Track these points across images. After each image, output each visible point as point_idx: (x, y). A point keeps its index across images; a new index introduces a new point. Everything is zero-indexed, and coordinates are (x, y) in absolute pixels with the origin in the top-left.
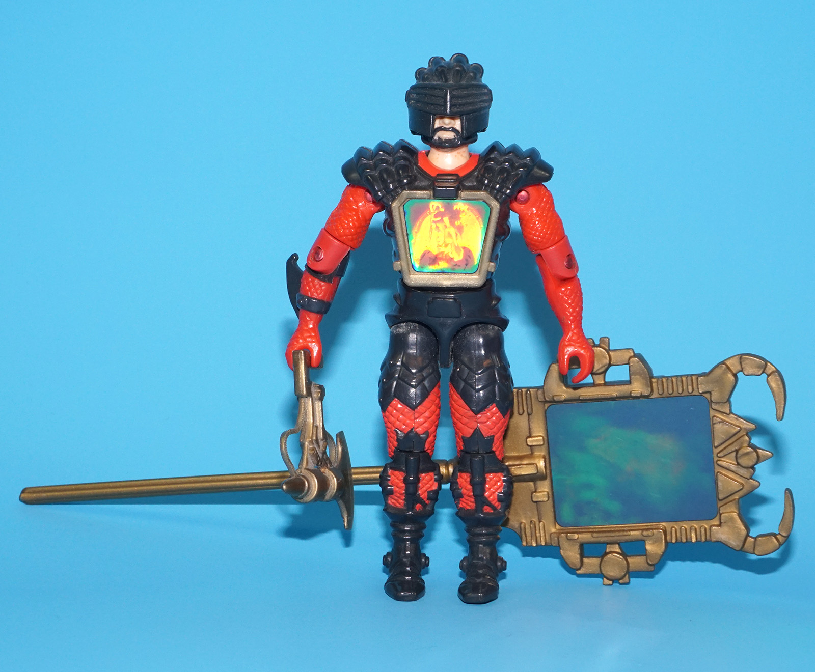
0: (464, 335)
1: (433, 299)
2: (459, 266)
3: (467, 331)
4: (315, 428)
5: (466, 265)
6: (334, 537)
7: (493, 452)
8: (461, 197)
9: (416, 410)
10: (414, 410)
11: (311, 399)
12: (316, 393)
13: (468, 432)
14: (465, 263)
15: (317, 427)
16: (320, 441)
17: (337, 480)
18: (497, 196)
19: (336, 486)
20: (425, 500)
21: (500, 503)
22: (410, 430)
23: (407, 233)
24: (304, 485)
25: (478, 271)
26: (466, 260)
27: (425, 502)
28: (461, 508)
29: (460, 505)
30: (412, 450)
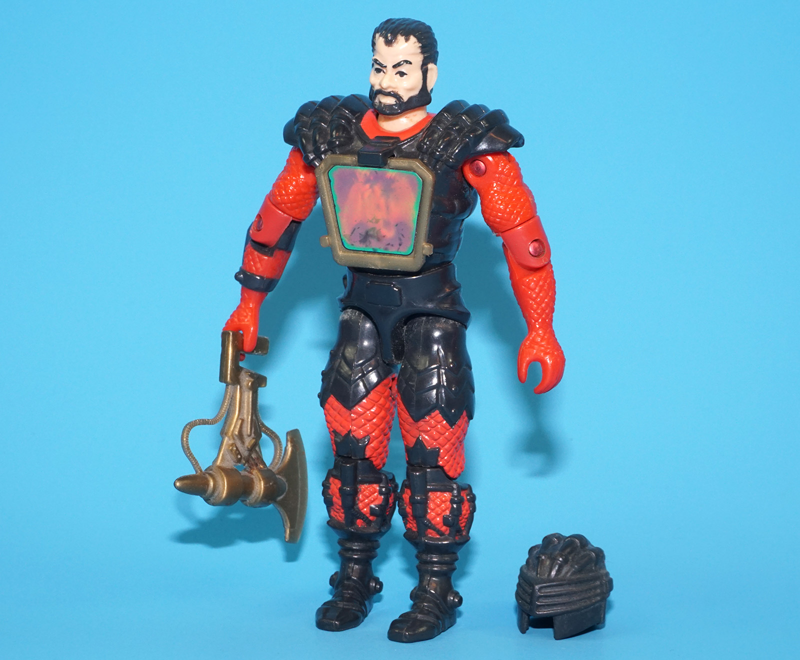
0: (412, 328)
1: (371, 282)
2: (392, 245)
5: (400, 245)
6: (273, 548)
7: (441, 467)
8: (389, 166)
9: (352, 410)
10: (350, 410)
11: (239, 387)
12: (246, 380)
13: (412, 441)
14: (398, 242)
15: (243, 420)
16: (245, 437)
18: (436, 165)
19: (262, 489)
20: (368, 515)
21: (448, 528)
22: (347, 432)
23: (334, 204)
24: (208, 484)
25: (413, 252)
26: (400, 239)
27: (367, 518)
28: (409, 528)
29: (408, 526)
30: (350, 456)
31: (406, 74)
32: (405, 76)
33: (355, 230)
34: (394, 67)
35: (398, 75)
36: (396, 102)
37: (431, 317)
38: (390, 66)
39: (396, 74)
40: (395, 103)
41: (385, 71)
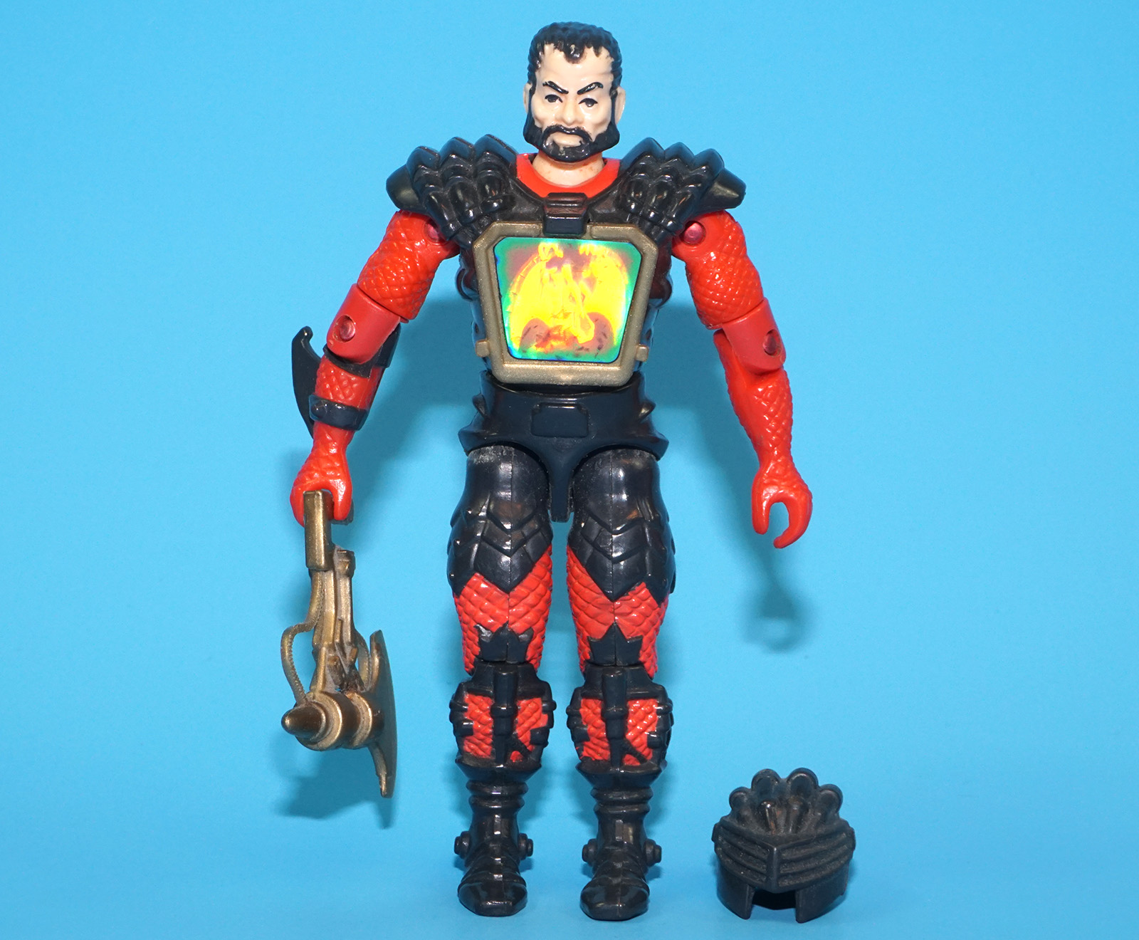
0: (593, 467)
1: (541, 405)
2: (587, 350)
3: (598, 460)
4: (339, 625)
5: (600, 349)
7: (641, 663)
8: (591, 234)
9: (511, 593)
10: (509, 593)
11: (332, 575)
12: (340, 564)
13: (599, 630)
14: (597, 345)
15: (342, 621)
16: (346, 645)
17: (373, 712)
18: (651, 231)
19: (371, 722)
20: (526, 744)
21: (652, 750)
22: (501, 626)
23: (500, 294)
24: (320, 719)
25: (619, 359)
26: (600, 340)
27: (526, 747)
28: (585, 757)
29: (584, 753)
30: (504, 660)
31: (596, 103)
32: (595, 105)
33: (530, 331)
34: (580, 92)
35: (584, 104)
36: (580, 142)
37: (620, 451)
38: (573, 91)
39: (581, 102)
40: (579, 144)
41: (563, 98)
